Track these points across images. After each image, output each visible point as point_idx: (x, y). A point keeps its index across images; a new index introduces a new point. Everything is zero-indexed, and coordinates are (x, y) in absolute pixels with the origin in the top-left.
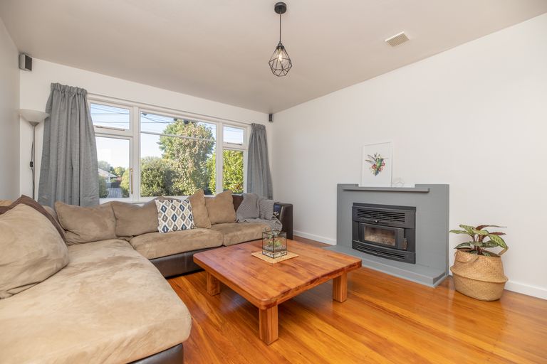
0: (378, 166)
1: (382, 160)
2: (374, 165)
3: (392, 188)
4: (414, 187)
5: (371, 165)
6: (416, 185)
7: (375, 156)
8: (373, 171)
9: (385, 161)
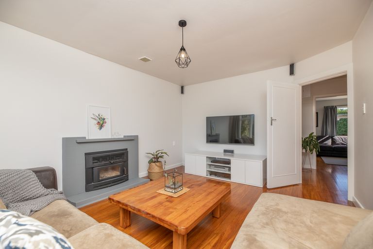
0: (101, 124)
1: (104, 119)
2: (99, 122)
3: (112, 139)
4: (123, 137)
5: (96, 122)
6: (124, 136)
7: (99, 115)
8: (97, 127)
9: (106, 120)
